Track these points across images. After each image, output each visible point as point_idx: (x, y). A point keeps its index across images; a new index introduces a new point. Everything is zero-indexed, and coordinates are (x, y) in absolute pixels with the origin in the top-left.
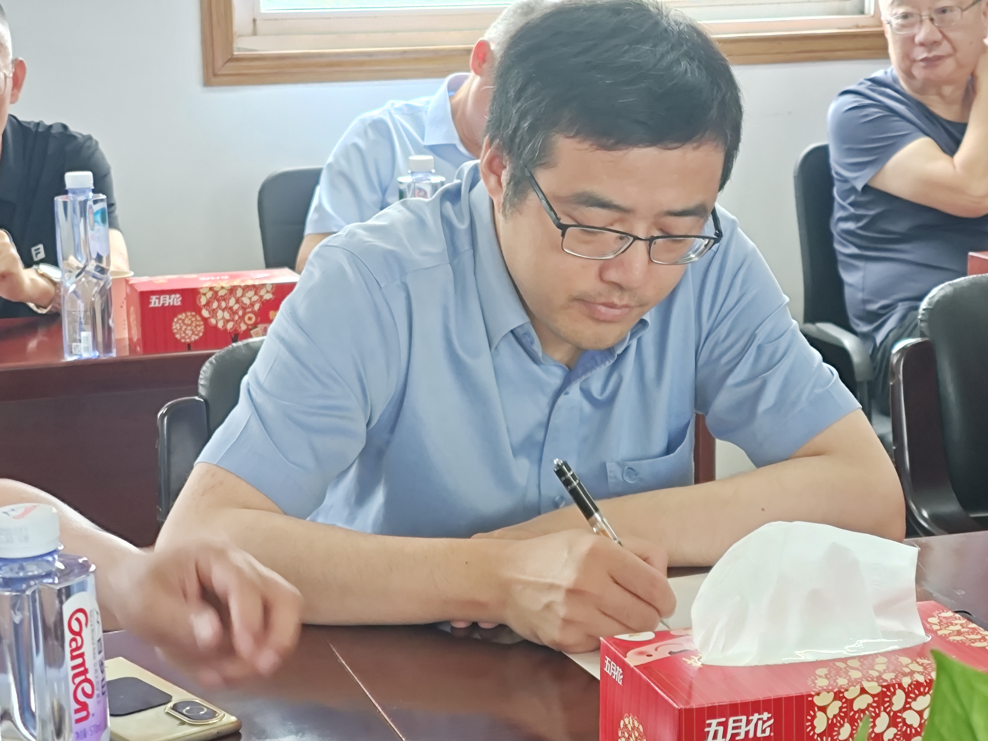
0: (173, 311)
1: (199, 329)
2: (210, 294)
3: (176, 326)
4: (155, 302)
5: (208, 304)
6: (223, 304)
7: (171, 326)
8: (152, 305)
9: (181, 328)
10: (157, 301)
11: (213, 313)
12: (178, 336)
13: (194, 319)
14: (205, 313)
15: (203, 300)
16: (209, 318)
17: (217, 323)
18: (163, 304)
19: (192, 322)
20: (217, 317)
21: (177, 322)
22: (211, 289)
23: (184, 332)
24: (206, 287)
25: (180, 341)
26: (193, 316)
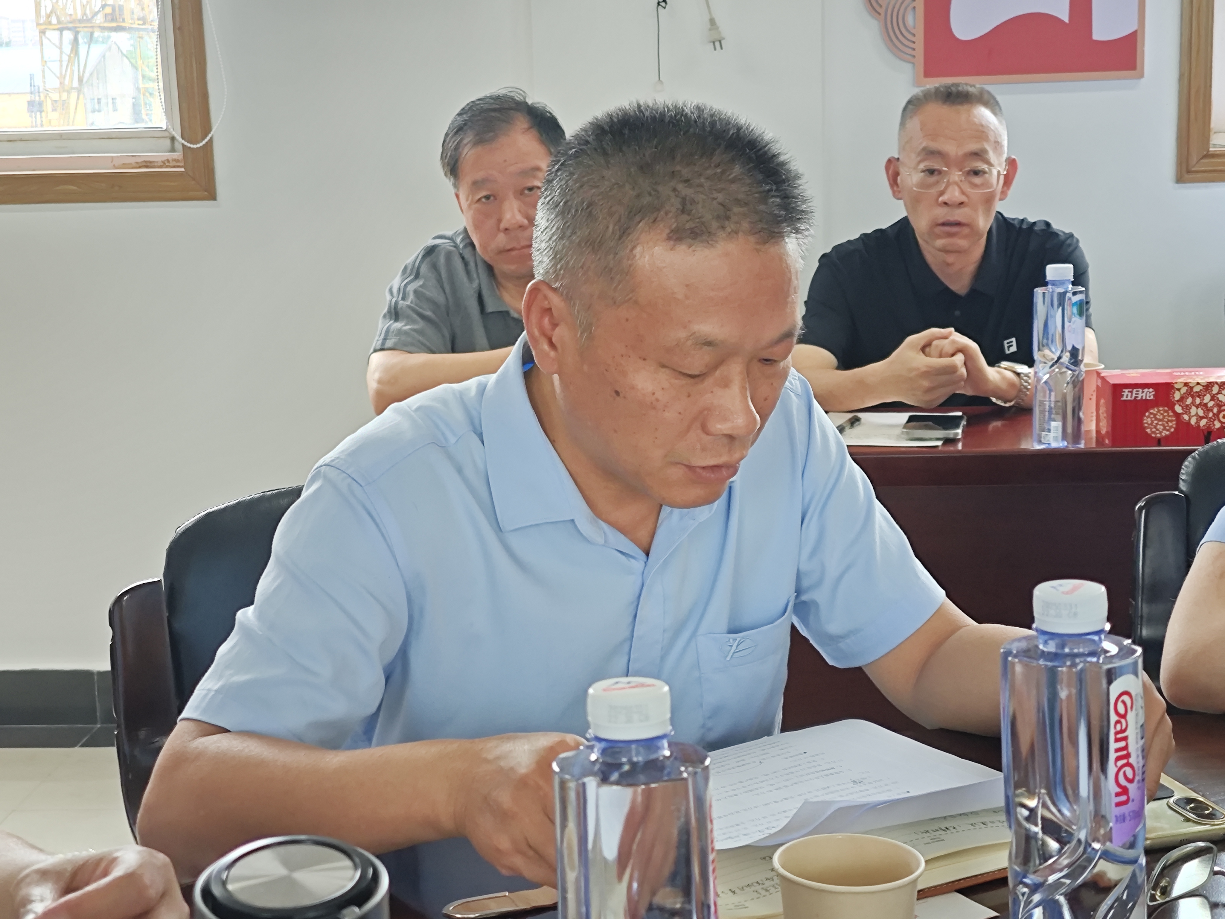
0: (1146, 405)
1: (1170, 424)
2: (1184, 390)
3: (1147, 421)
4: (1127, 395)
5: (1182, 399)
6: (1198, 401)
7: (1142, 420)
8: (1124, 398)
9: (1152, 422)
10: (1130, 394)
11: (1187, 409)
12: (1148, 430)
13: (1166, 414)
14: (1178, 409)
15: (1177, 396)
16: (1183, 414)
17: (1190, 419)
18: (1136, 397)
19: (1164, 417)
20: (1190, 413)
21: (1148, 417)
22: (1186, 384)
23: (1155, 427)
24: (1181, 382)
25: (1149, 435)
26: (1166, 411)
